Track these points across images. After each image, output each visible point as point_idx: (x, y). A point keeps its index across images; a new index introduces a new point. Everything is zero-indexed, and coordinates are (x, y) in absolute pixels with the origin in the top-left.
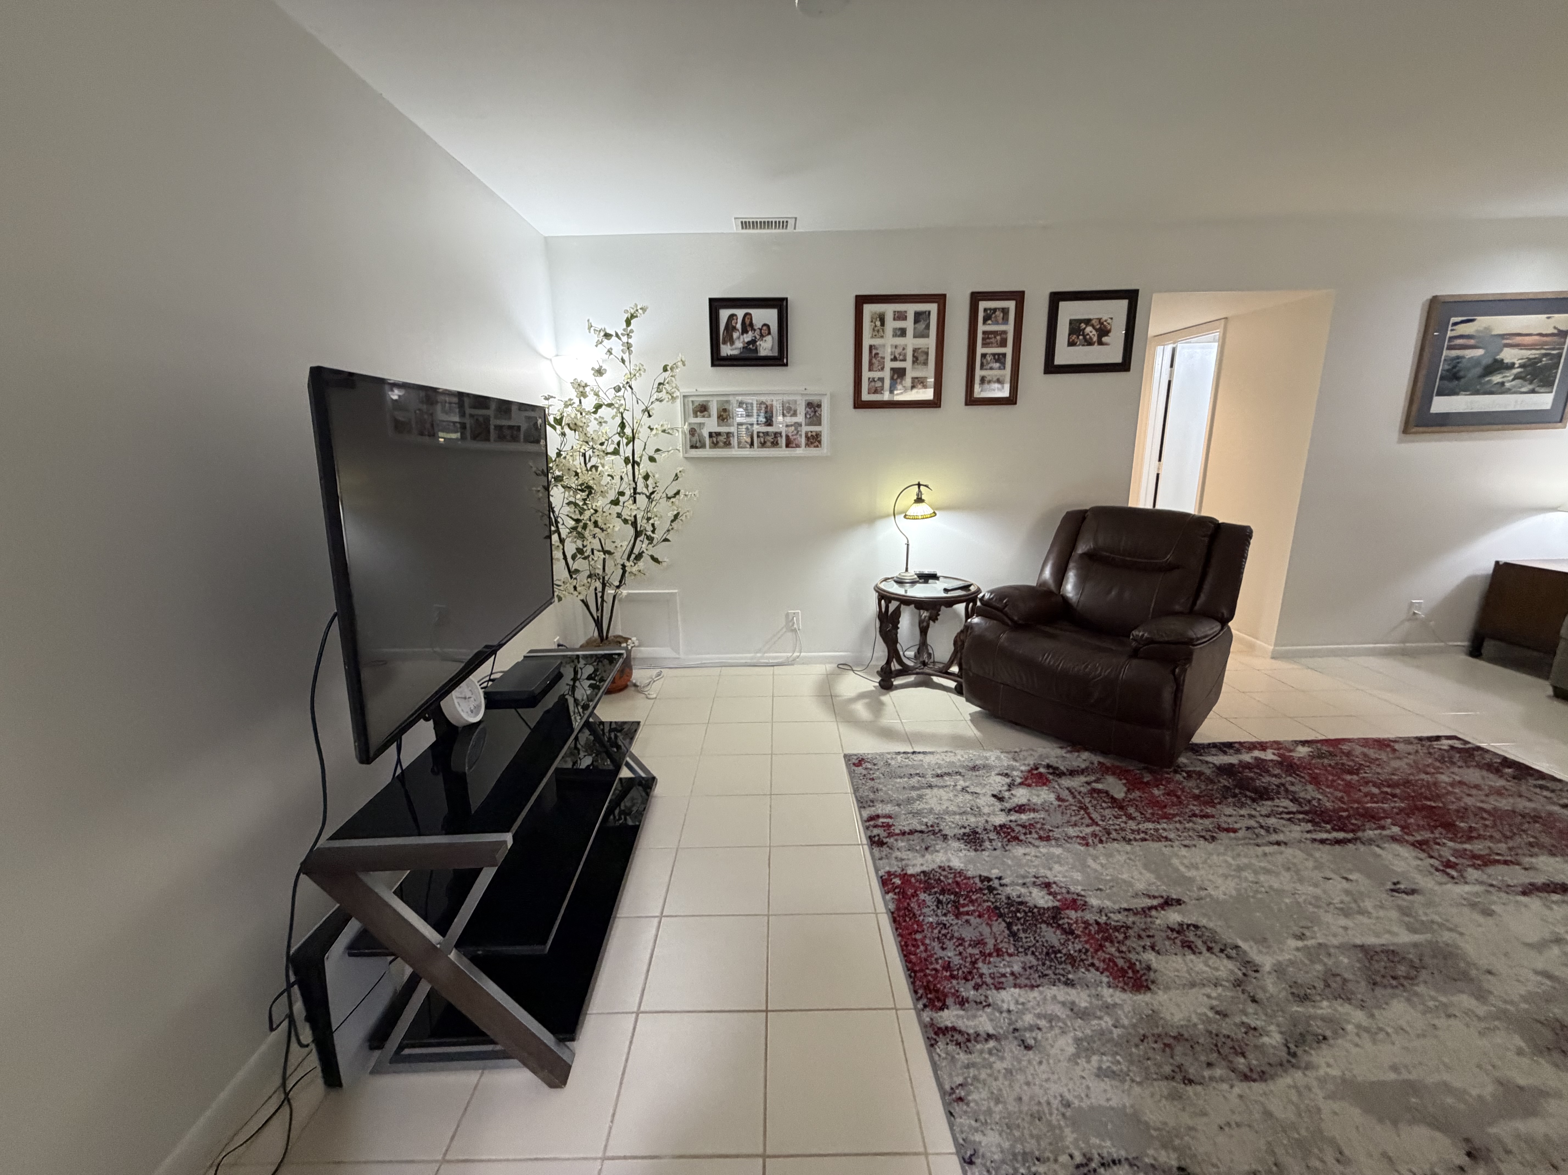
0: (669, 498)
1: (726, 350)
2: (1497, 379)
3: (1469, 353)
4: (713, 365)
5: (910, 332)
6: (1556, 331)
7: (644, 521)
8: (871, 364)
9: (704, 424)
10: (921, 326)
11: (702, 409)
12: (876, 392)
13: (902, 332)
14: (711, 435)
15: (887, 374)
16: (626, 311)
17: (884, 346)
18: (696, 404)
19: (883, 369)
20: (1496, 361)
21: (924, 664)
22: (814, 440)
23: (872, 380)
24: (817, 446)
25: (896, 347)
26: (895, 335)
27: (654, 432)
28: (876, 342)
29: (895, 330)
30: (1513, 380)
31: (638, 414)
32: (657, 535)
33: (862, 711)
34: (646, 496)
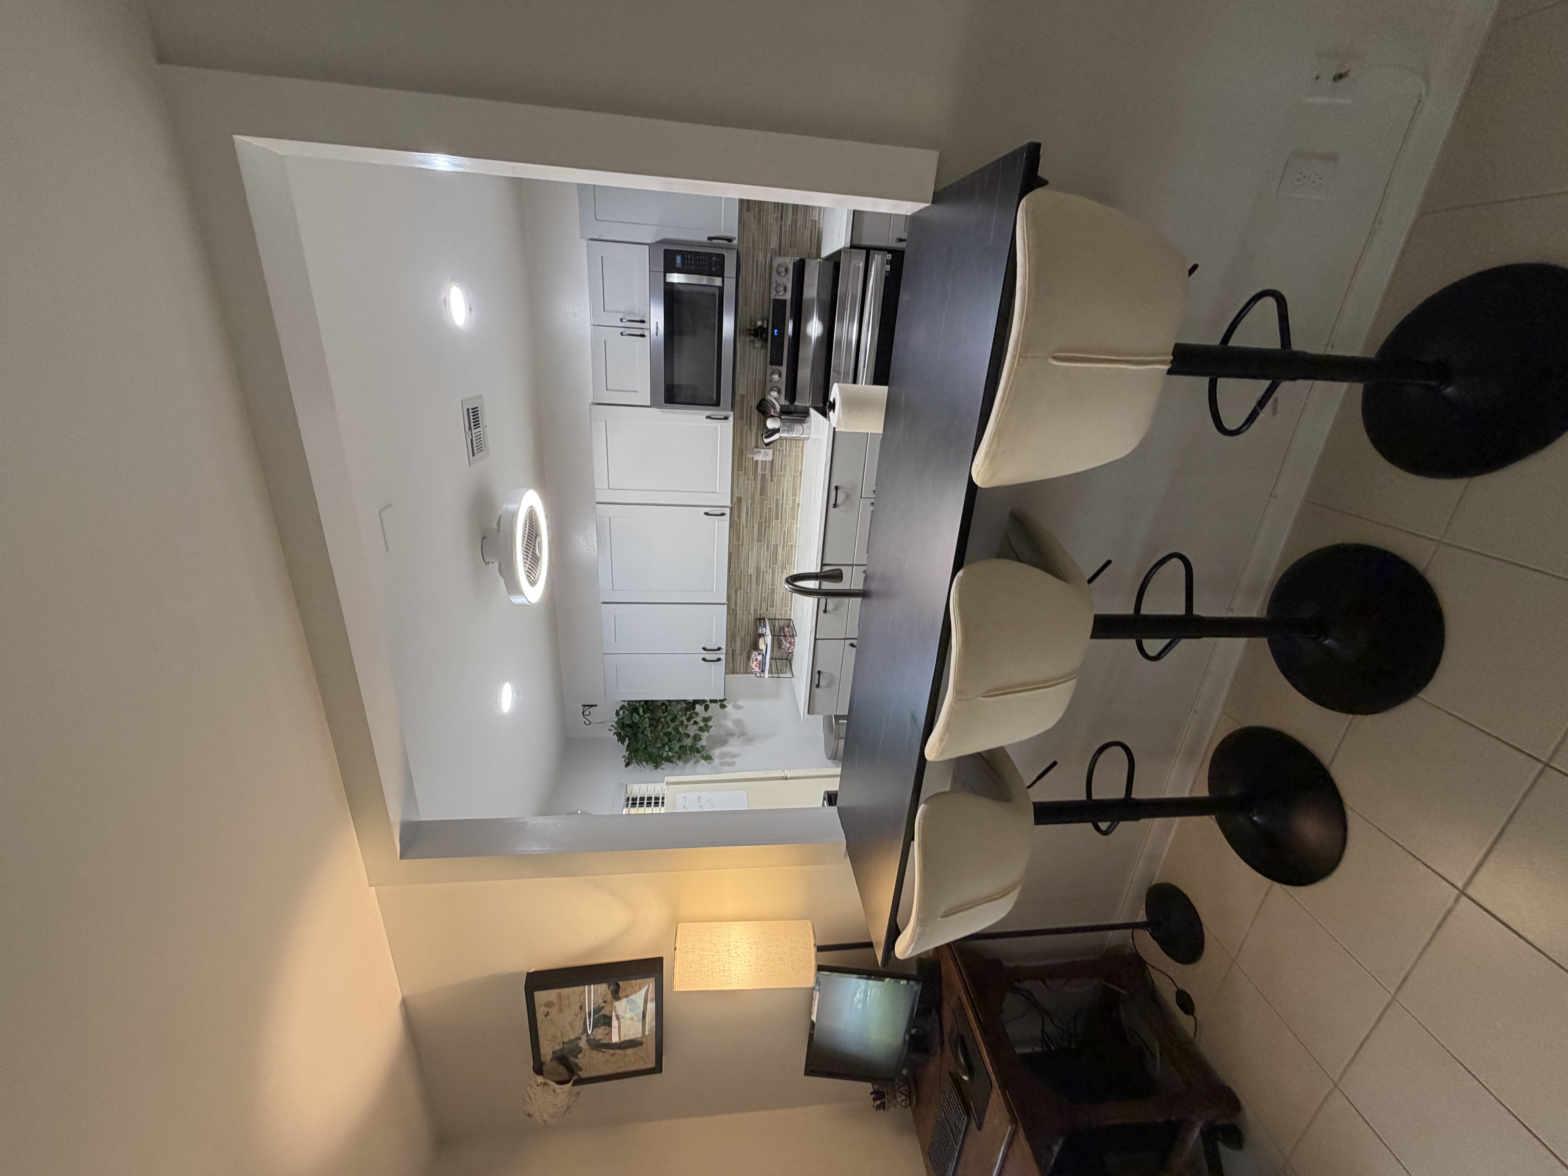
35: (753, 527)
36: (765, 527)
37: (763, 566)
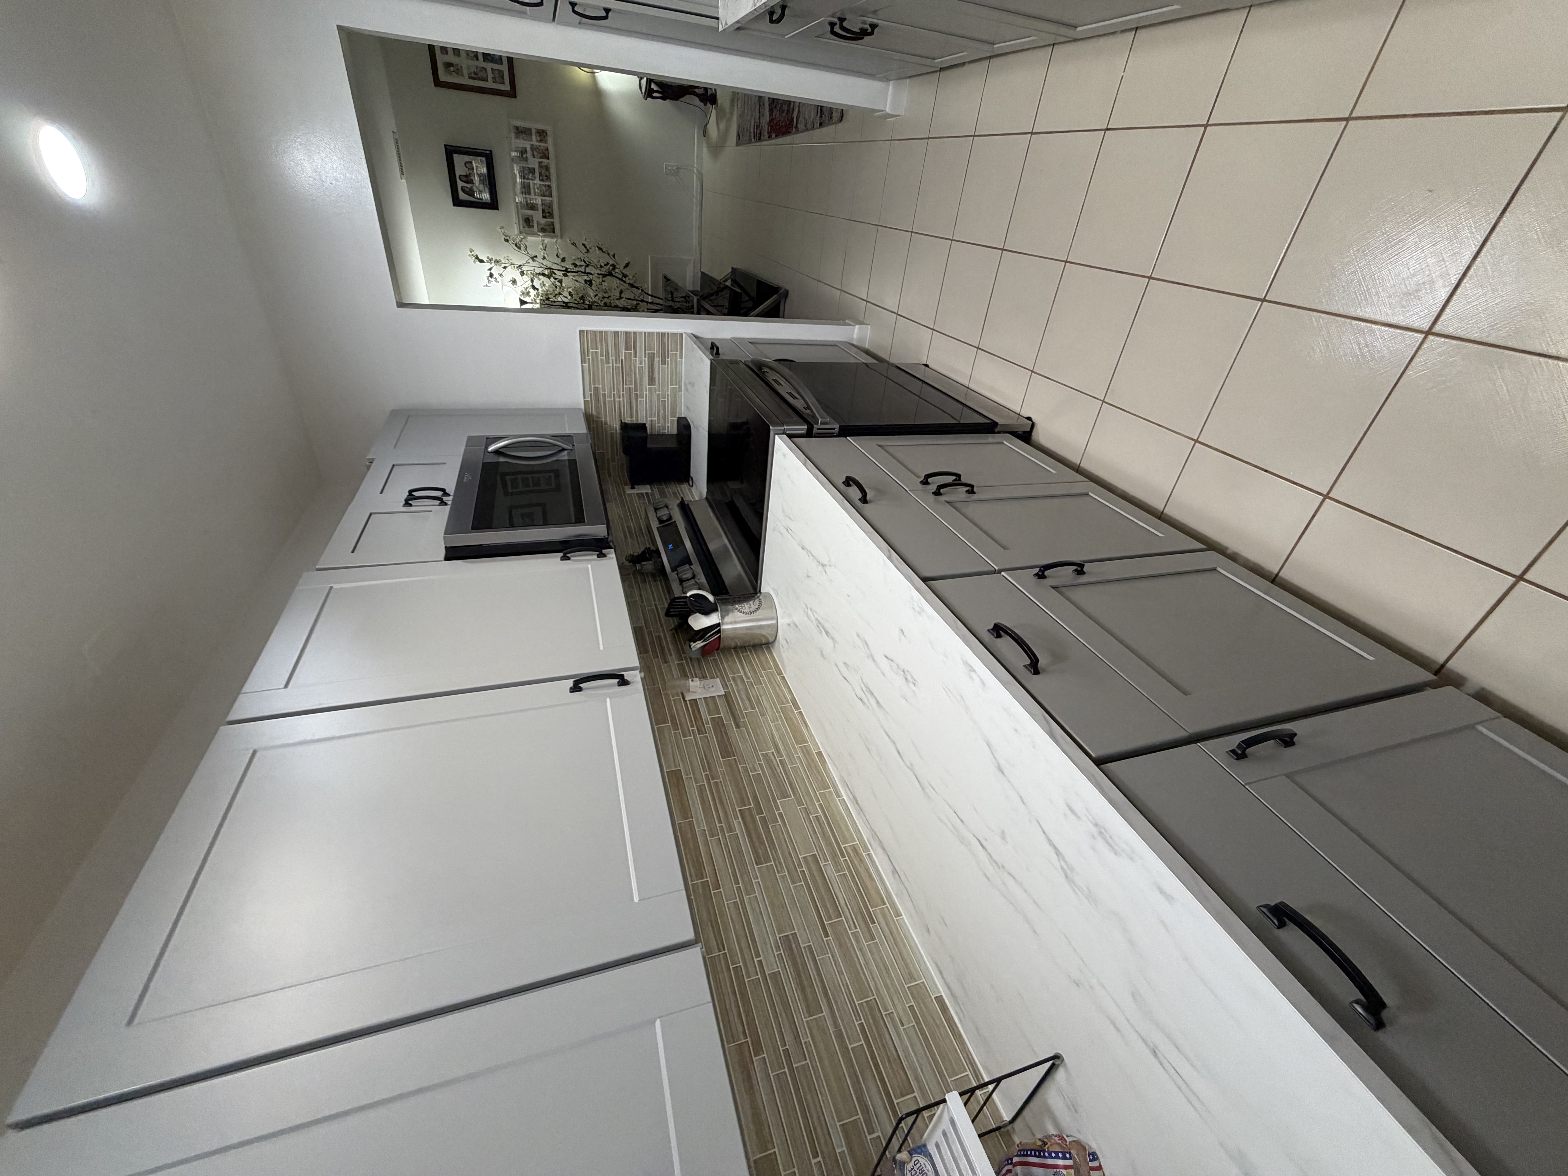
0: (588, 250)
1: (486, 196)
4: (497, 209)
7: (602, 269)
8: (481, 79)
9: (537, 222)
11: (528, 221)
12: (502, 78)
14: (544, 217)
15: (489, 66)
16: (474, 262)
17: (468, 67)
18: (525, 224)
19: (484, 68)
22: (542, 134)
24: (546, 134)
25: (467, 56)
26: (459, 56)
27: (546, 256)
28: (466, 73)
29: (455, 55)
31: (536, 264)
32: (611, 262)
33: (722, 126)
34: (587, 266)
35: (731, 829)
36: (763, 819)
37: (804, 939)
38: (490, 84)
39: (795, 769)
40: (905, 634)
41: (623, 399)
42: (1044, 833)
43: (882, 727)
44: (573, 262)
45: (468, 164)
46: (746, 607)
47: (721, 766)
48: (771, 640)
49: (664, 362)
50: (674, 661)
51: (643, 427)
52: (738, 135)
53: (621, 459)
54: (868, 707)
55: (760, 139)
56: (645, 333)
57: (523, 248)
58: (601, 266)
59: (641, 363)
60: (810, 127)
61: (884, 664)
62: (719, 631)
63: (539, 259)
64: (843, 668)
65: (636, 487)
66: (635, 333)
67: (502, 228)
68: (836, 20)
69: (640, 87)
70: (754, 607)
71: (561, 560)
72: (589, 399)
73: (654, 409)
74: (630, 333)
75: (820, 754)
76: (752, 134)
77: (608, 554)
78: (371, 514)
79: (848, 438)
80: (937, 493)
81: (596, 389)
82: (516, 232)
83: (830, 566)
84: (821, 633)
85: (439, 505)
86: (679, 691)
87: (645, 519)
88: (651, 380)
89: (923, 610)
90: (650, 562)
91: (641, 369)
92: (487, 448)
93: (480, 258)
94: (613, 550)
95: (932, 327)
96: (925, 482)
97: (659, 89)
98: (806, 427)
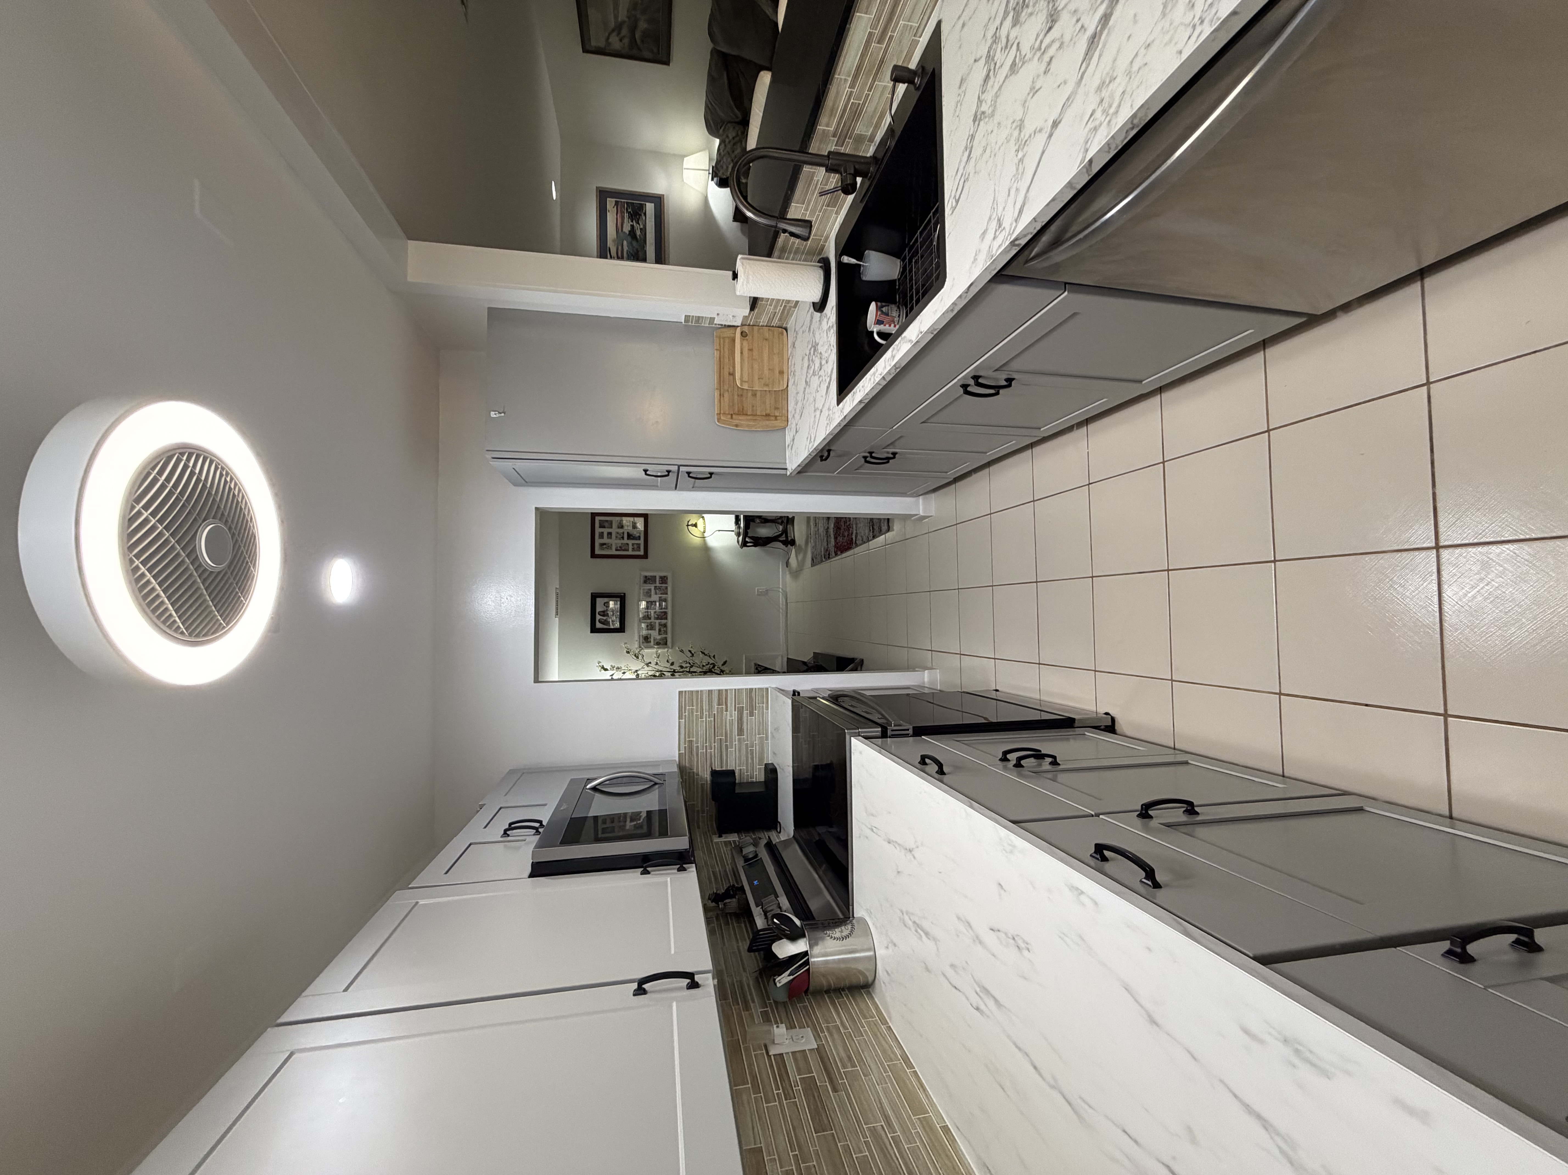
0: (693, 655)
1: (617, 624)
2: (638, 233)
3: (626, 248)
4: (624, 632)
5: (610, 530)
6: (615, 207)
7: (704, 668)
8: (624, 550)
9: (654, 638)
10: (606, 524)
11: (646, 639)
12: (639, 547)
13: (610, 534)
14: (660, 634)
15: (630, 542)
16: (600, 671)
17: (616, 544)
18: (644, 641)
19: (628, 544)
20: (630, 234)
21: (782, 522)
22: (664, 580)
23: (633, 550)
24: (667, 578)
25: (616, 537)
26: (611, 538)
27: (658, 662)
28: (614, 548)
29: (608, 538)
30: (639, 224)
31: (650, 668)
32: (711, 662)
33: (800, 557)
34: (692, 667)
38: (630, 553)
39: (913, 1151)
40: (1004, 887)
41: (714, 751)
42: (1236, 1096)
43: (1009, 1037)
44: (680, 665)
45: (606, 604)
46: (837, 932)
47: (813, 1141)
48: (870, 979)
49: (752, 714)
50: (757, 1009)
51: (732, 773)
52: (813, 560)
53: (710, 808)
54: (988, 1017)
55: (829, 558)
56: (735, 690)
57: (640, 657)
58: (703, 666)
59: (731, 715)
60: (866, 541)
61: (990, 939)
62: (807, 963)
63: (653, 665)
64: (950, 972)
65: (723, 835)
66: (726, 690)
67: (625, 643)
68: (868, 455)
69: (738, 542)
70: (846, 933)
71: (641, 874)
72: (684, 752)
73: (744, 758)
74: (722, 690)
75: (946, 1129)
76: (823, 556)
77: (689, 868)
78: (470, 845)
79: (923, 737)
80: (1018, 765)
81: (691, 742)
82: (637, 645)
83: (918, 847)
84: (920, 938)
85: (534, 835)
86: (762, 1043)
87: (731, 863)
88: (741, 731)
89: (1014, 846)
90: (734, 900)
91: (732, 722)
92: (586, 786)
93: (605, 667)
94: (694, 865)
95: (993, 657)
96: (1004, 759)
97: (752, 541)
98: (880, 729)
